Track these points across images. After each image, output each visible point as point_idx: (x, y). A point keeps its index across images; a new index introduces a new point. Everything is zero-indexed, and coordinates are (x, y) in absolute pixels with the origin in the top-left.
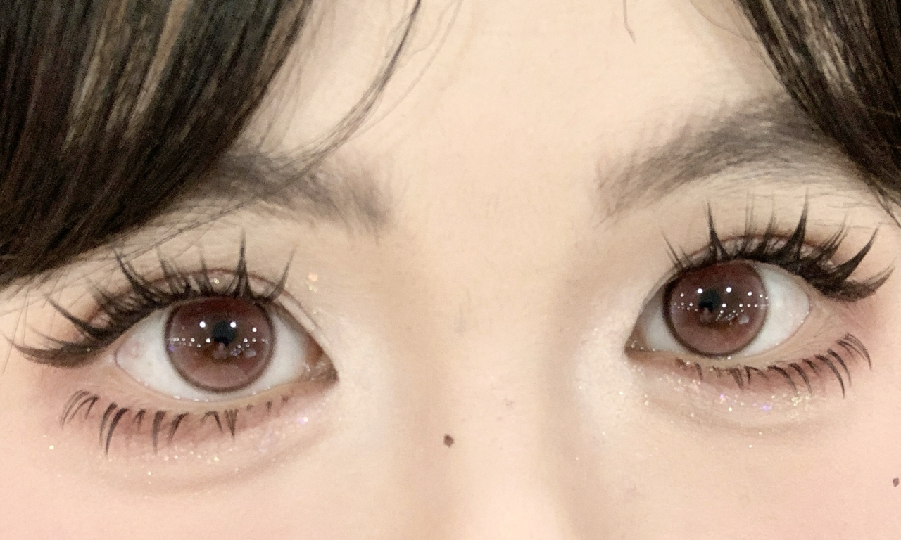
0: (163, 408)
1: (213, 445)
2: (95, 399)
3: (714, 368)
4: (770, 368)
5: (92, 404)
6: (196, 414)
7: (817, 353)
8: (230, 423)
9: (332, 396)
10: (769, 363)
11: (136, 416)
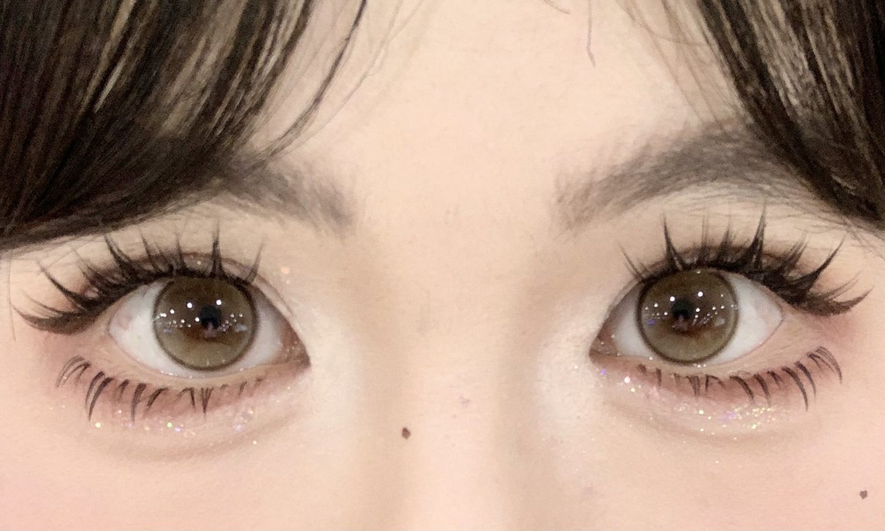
0: (144, 380)
1: (190, 419)
2: (87, 366)
3: (675, 375)
4: (731, 377)
5: (84, 370)
6: (174, 388)
7: (784, 365)
8: (204, 400)
9: (304, 380)
10: (732, 372)
11: (119, 387)
